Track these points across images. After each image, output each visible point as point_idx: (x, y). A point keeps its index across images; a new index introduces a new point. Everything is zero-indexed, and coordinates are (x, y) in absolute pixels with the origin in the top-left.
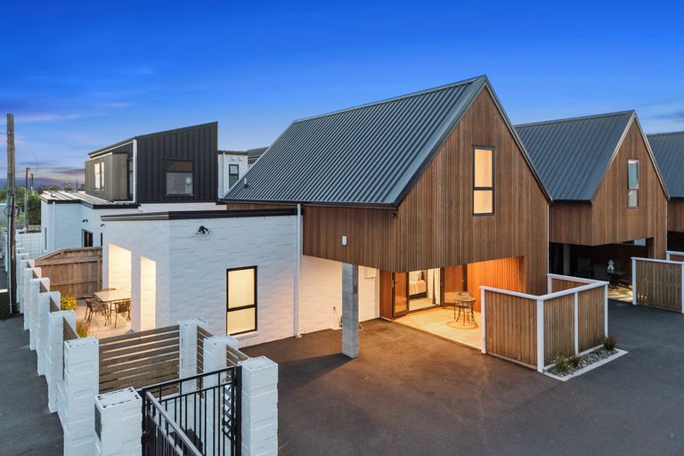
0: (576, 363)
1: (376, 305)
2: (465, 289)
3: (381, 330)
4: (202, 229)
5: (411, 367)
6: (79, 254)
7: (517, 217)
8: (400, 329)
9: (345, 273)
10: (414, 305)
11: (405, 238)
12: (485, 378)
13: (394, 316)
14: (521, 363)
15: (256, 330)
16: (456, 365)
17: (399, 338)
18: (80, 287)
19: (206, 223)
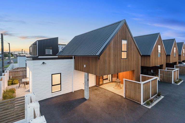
0: (152, 101)
1: (95, 82)
2: (118, 78)
3: (96, 89)
4: (43, 63)
5: (104, 103)
6: (21, 69)
7: (133, 59)
8: (101, 89)
9: (85, 75)
10: (105, 82)
11: (102, 66)
12: (126, 107)
13: (99, 85)
14: (136, 101)
15: (61, 90)
16: (117, 102)
17: (101, 92)
18: (22, 77)
19: (45, 61)
